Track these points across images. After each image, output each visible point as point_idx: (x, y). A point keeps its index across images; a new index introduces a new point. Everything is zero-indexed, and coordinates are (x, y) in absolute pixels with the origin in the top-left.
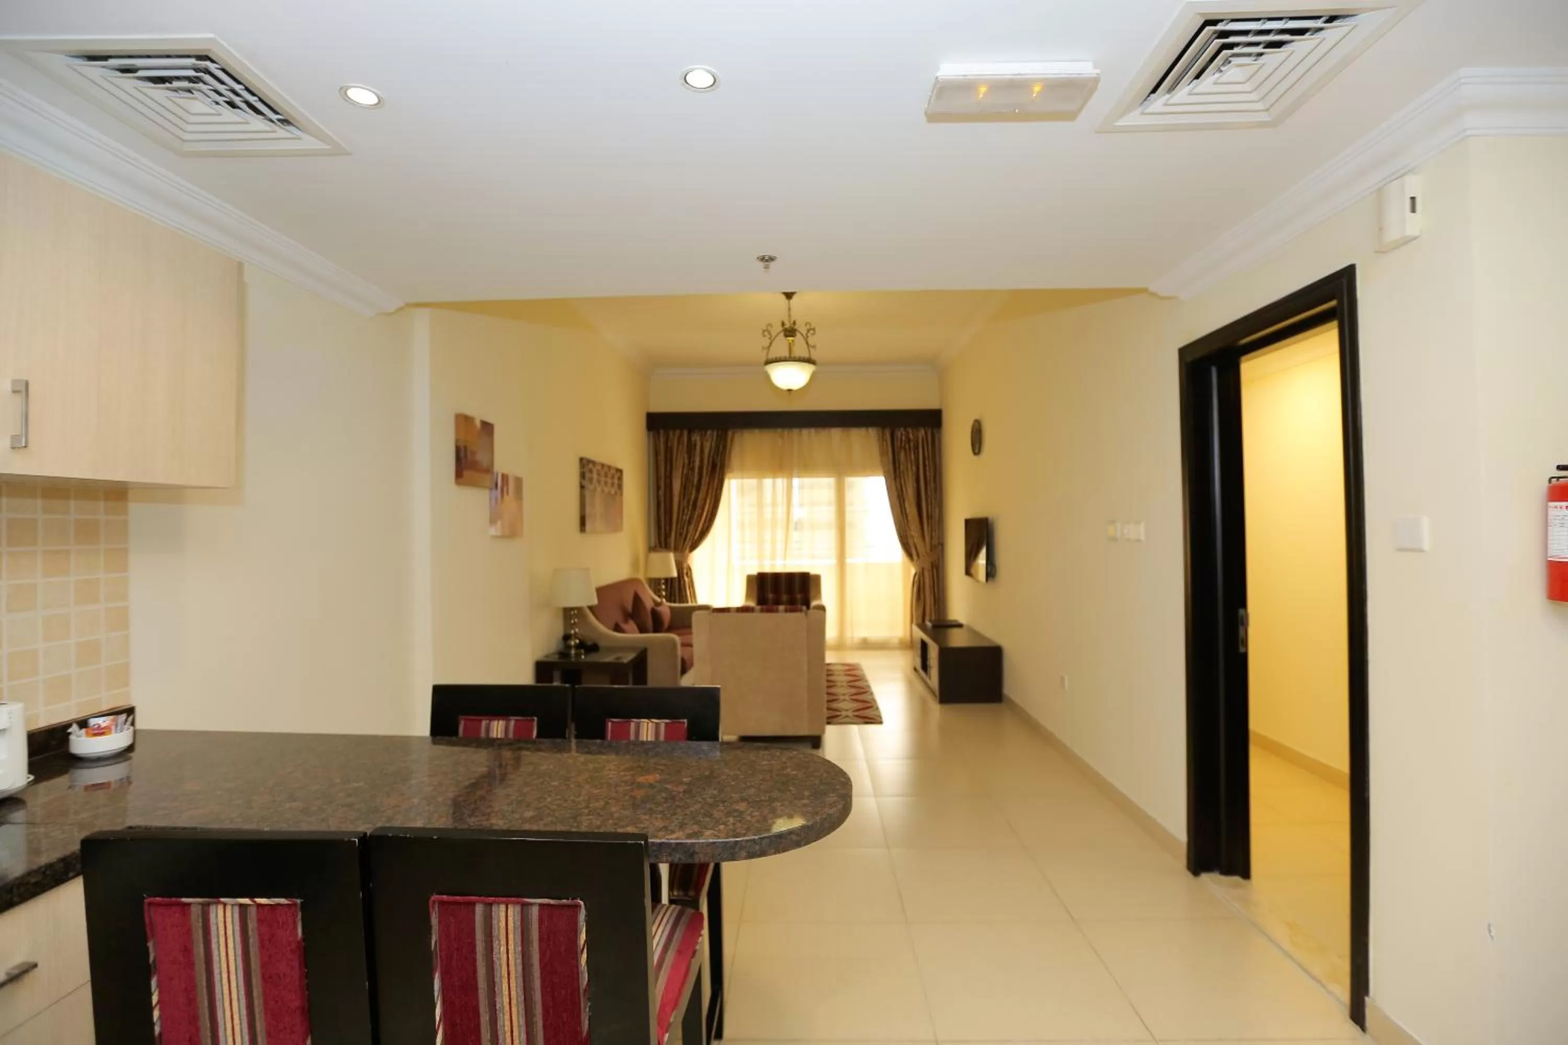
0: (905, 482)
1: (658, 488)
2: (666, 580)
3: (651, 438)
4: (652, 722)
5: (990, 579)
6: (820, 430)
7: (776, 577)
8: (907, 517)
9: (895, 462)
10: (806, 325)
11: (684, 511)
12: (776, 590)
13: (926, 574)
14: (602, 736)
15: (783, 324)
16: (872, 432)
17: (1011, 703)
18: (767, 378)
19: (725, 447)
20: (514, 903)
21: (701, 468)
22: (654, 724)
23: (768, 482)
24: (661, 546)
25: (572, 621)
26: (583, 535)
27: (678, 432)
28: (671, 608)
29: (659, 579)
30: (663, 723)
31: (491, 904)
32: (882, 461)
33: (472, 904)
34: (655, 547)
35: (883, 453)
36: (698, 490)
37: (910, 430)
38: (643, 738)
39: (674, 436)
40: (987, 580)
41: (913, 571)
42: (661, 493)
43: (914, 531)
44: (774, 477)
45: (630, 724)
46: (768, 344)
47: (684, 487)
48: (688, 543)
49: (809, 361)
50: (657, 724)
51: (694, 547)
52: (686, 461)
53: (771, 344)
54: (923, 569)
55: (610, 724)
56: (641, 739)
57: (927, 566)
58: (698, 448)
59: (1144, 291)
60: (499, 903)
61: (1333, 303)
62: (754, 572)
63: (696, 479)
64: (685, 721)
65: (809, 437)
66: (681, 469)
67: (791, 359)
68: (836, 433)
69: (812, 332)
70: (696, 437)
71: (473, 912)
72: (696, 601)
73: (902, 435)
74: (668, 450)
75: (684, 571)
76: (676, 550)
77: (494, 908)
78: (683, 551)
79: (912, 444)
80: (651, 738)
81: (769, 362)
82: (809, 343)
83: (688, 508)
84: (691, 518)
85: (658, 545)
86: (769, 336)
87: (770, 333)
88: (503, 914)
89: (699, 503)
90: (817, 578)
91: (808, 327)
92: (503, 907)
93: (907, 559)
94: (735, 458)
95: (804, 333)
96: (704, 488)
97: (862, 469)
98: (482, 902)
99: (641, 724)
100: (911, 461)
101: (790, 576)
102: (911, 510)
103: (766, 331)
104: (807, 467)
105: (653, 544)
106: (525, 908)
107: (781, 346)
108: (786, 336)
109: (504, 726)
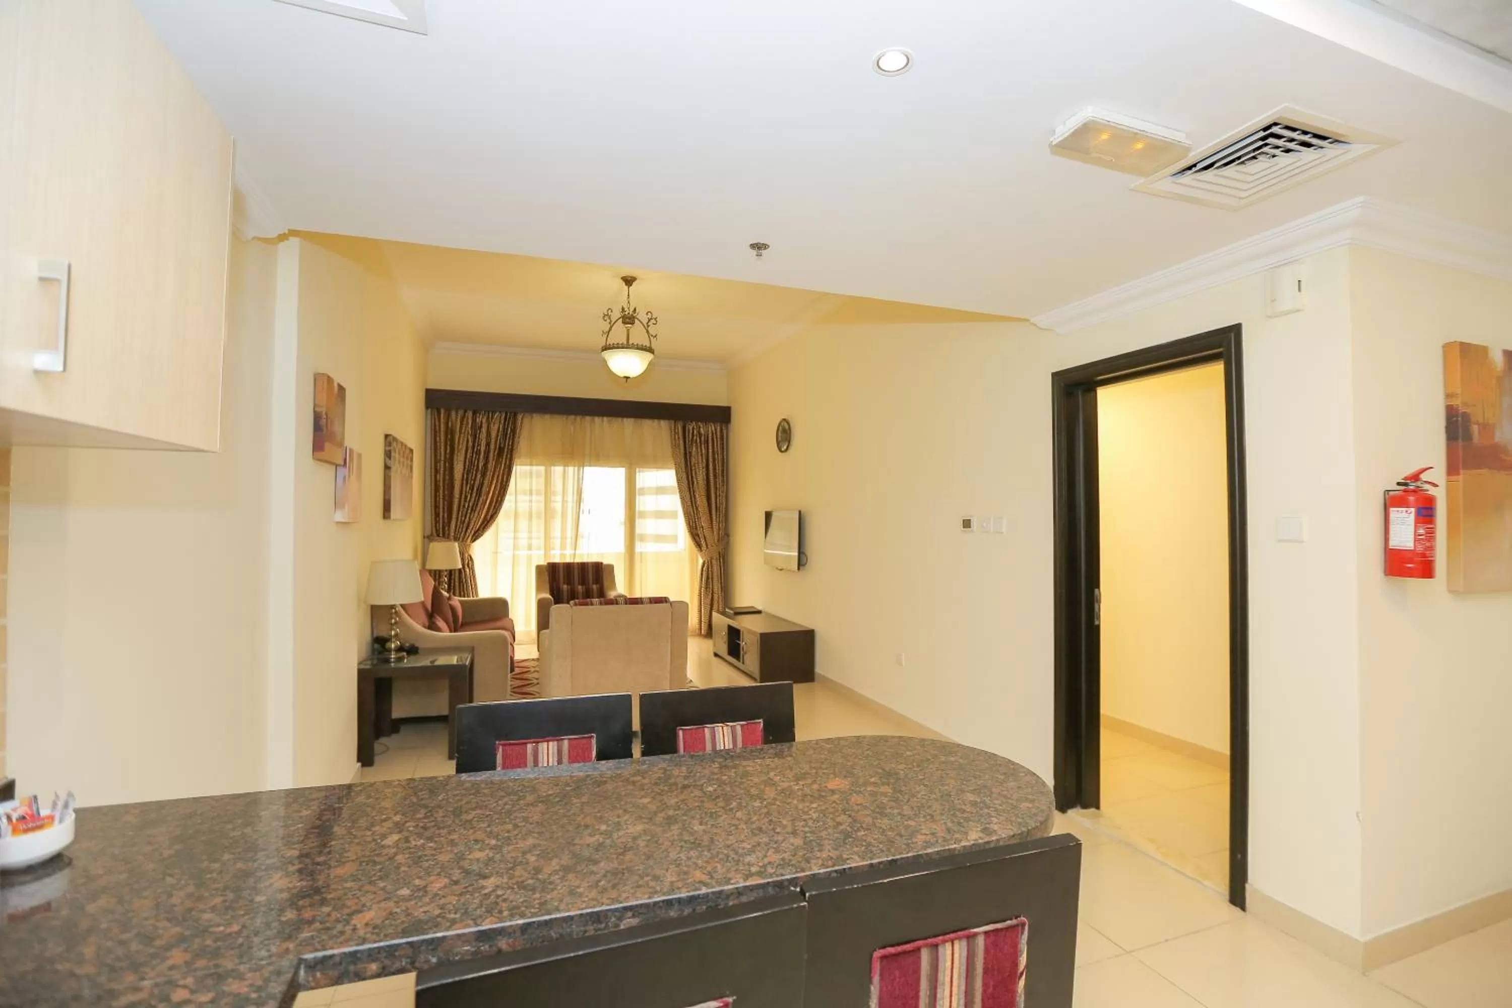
0: (696, 473)
1: (437, 471)
2: (451, 572)
3: (429, 417)
4: (727, 725)
5: (801, 568)
6: (614, 419)
7: (569, 567)
8: (697, 508)
9: (687, 456)
10: (647, 314)
11: (466, 497)
12: (569, 581)
13: (714, 562)
14: (673, 750)
15: (623, 309)
16: (664, 424)
17: (826, 681)
18: (605, 362)
19: (514, 431)
20: (960, 938)
21: (487, 452)
22: (730, 728)
23: (558, 470)
24: (438, 536)
25: (393, 621)
26: (387, 521)
27: (461, 413)
28: (461, 602)
29: (440, 571)
30: (738, 725)
31: (936, 946)
32: (673, 453)
33: (918, 949)
34: (432, 535)
35: (674, 446)
36: (484, 475)
37: (700, 423)
38: (720, 746)
39: (456, 417)
40: (799, 569)
41: (701, 561)
42: (440, 477)
43: (704, 522)
44: (566, 465)
45: (704, 731)
46: (607, 329)
47: (467, 471)
48: (470, 532)
49: (650, 350)
50: (733, 729)
51: (476, 536)
52: (470, 444)
53: (610, 329)
54: (712, 558)
55: (681, 733)
56: (718, 749)
57: (716, 556)
58: (484, 430)
59: (1028, 320)
60: (944, 942)
61: (1221, 350)
62: (543, 562)
63: (481, 465)
64: (761, 720)
65: (602, 426)
66: (463, 452)
67: (627, 346)
68: (629, 424)
69: (653, 321)
70: (481, 419)
71: (919, 958)
72: (477, 595)
73: (693, 428)
74: (450, 432)
75: (468, 562)
76: (456, 539)
77: (940, 949)
78: (464, 540)
79: (703, 438)
80: (729, 745)
81: (606, 348)
82: (651, 332)
83: (471, 494)
84: (476, 504)
85: (435, 534)
86: (608, 321)
87: (610, 318)
88: (949, 952)
89: (485, 489)
90: (611, 568)
91: (649, 316)
92: (948, 946)
93: (695, 549)
94: (523, 443)
95: (645, 321)
96: (489, 474)
97: (653, 461)
98: (926, 946)
99: (716, 728)
100: (702, 455)
101: (583, 566)
102: (701, 501)
103: (607, 316)
104: (599, 457)
105: (428, 533)
106: (971, 940)
107: (619, 333)
108: (624, 323)
109: (556, 748)
